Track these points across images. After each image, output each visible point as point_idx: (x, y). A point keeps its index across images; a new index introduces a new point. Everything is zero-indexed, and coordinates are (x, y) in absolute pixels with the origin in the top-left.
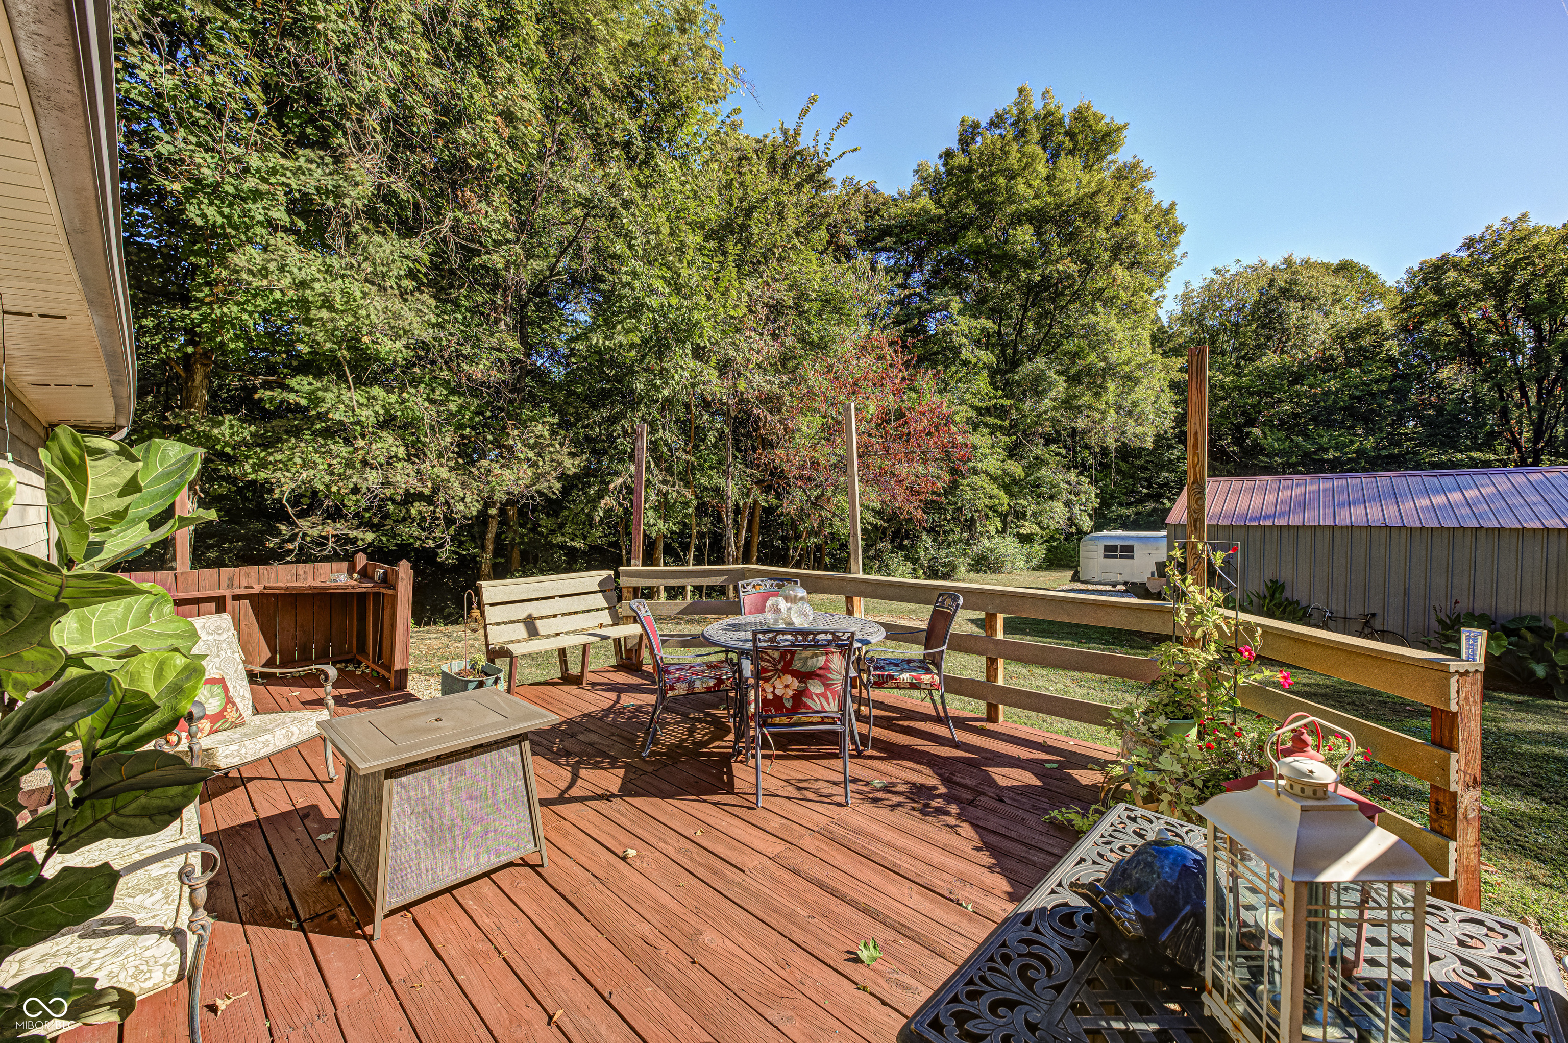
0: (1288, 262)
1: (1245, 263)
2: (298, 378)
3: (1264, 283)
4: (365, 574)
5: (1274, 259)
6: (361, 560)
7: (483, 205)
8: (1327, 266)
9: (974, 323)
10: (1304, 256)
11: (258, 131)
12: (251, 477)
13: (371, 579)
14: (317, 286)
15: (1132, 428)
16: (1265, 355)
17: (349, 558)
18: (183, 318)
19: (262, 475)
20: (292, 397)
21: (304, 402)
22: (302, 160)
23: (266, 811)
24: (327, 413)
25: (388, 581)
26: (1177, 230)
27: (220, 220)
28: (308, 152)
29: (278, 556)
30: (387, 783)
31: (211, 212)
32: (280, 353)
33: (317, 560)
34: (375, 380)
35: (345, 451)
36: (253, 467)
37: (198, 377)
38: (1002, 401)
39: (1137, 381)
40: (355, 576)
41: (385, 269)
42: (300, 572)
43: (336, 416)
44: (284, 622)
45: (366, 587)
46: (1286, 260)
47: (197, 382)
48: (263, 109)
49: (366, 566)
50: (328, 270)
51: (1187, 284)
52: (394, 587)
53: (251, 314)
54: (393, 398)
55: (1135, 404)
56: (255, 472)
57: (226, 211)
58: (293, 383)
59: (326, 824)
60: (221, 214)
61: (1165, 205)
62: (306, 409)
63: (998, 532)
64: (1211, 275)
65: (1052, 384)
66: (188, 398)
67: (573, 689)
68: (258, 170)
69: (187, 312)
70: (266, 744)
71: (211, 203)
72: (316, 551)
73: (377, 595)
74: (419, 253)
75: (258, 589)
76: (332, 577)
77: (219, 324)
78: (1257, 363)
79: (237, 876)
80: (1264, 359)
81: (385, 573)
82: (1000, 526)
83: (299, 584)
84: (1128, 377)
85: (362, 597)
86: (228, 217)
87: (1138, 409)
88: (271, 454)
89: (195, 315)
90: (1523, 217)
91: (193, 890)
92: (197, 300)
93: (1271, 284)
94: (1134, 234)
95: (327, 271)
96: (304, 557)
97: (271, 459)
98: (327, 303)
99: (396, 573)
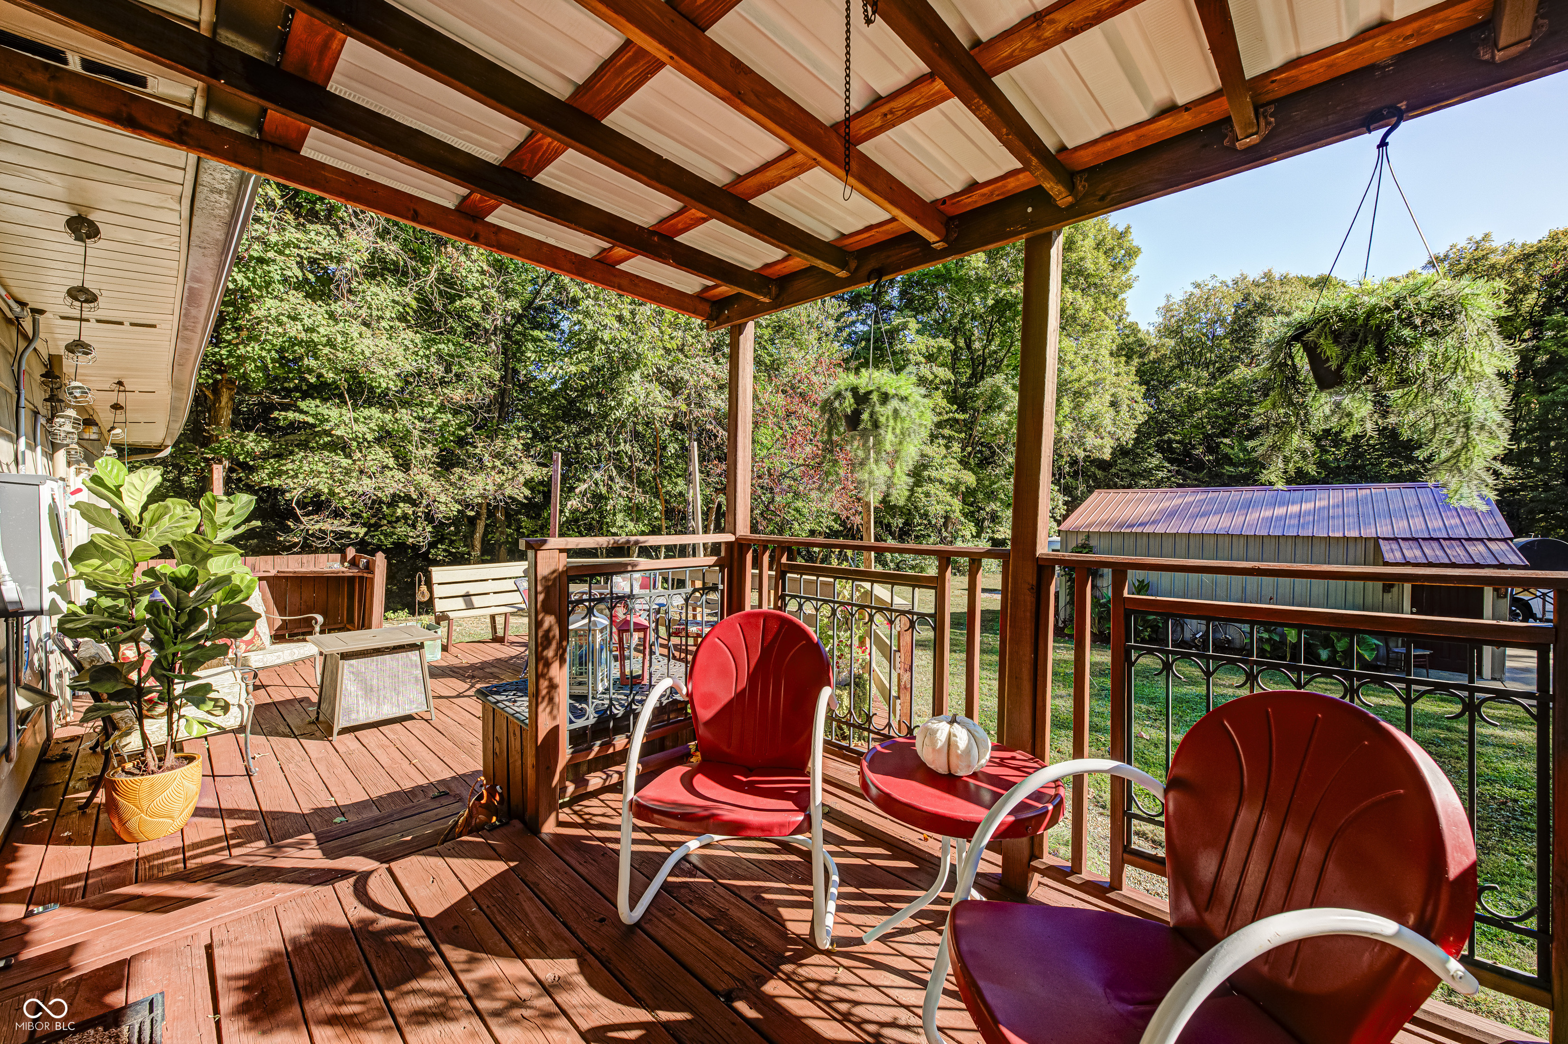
0: (1268, 276)
1: (1221, 278)
2: (307, 402)
3: (1239, 298)
4: (354, 563)
5: (1254, 274)
6: (351, 552)
7: (463, 258)
8: (1304, 280)
9: (932, 342)
10: (1284, 272)
11: (276, 218)
12: (266, 484)
13: (358, 566)
14: (322, 330)
15: (1091, 440)
16: (1237, 367)
17: (342, 551)
18: (214, 355)
19: (276, 482)
20: (302, 417)
21: (311, 420)
22: (313, 234)
23: (277, 698)
24: (332, 429)
25: (369, 568)
26: (1132, 253)
27: (247, 283)
28: (318, 227)
29: (288, 549)
30: (341, 662)
31: (239, 277)
32: (293, 379)
33: (316, 551)
34: (369, 403)
35: (345, 462)
36: (268, 475)
37: (224, 399)
38: (956, 415)
39: (1088, 397)
40: (346, 564)
41: (380, 313)
42: (305, 561)
43: (338, 432)
44: (292, 599)
45: (354, 572)
46: (1265, 274)
47: (223, 404)
48: (279, 202)
49: (354, 557)
50: (331, 315)
51: (1168, 297)
52: (372, 572)
53: (269, 351)
54: (388, 417)
55: (1093, 418)
56: (271, 479)
57: (251, 275)
58: (302, 405)
59: (311, 704)
60: (247, 278)
61: (1121, 229)
62: (313, 426)
63: (973, 536)
64: (1190, 289)
65: (1006, 398)
66: (216, 417)
67: (497, 645)
68: (276, 244)
69: (217, 350)
70: (279, 657)
71: (240, 271)
72: (317, 544)
73: (361, 578)
74: (409, 299)
75: (273, 573)
76: (329, 564)
77: (242, 359)
78: (1230, 376)
79: (261, 721)
80: (1236, 372)
81: (368, 562)
82: (974, 530)
83: (303, 570)
84: (1078, 394)
85: (351, 579)
86: (253, 281)
87: (1097, 422)
88: (285, 465)
89: (224, 352)
90: (1486, 237)
91: (247, 685)
92: (225, 341)
93: (1246, 299)
94: (1082, 259)
95: (330, 318)
96: (307, 548)
97: (284, 468)
98: (330, 343)
99: (374, 562)
